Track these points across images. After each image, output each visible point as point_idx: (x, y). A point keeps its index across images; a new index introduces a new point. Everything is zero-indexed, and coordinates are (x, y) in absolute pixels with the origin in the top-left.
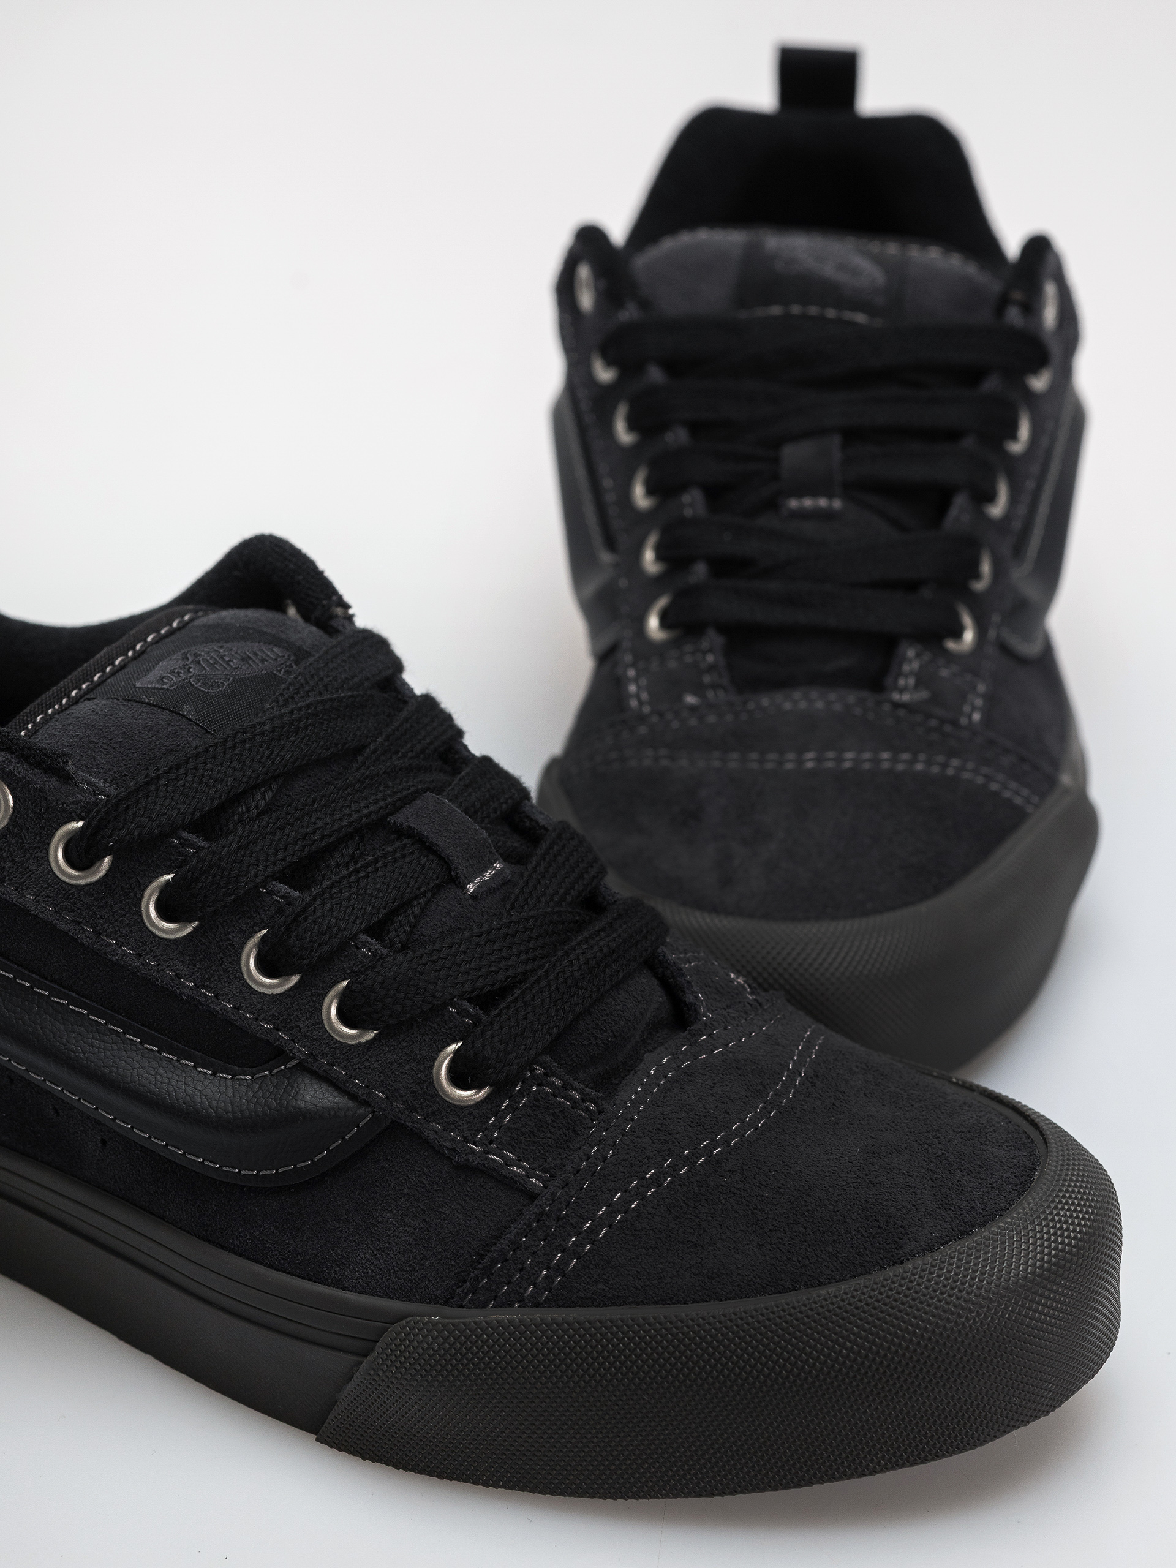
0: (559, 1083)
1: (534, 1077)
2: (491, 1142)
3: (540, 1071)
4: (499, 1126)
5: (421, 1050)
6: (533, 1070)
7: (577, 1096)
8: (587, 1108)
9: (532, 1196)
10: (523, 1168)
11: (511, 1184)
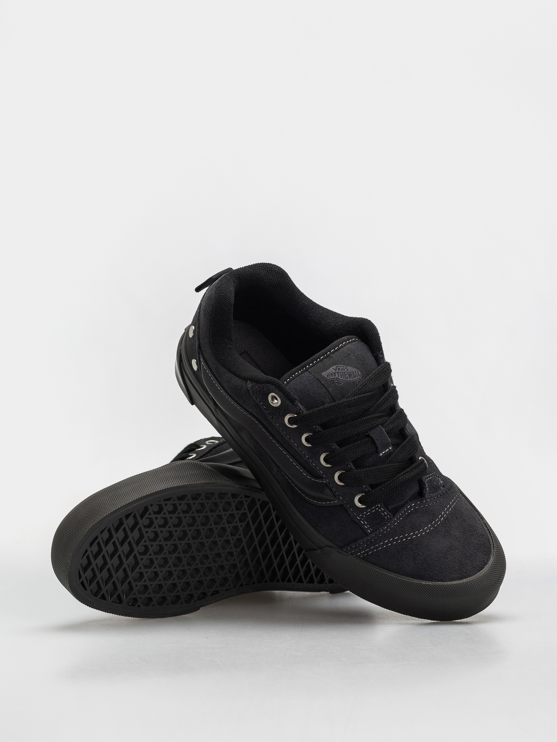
0: (383, 510)
1: (378, 506)
2: (362, 518)
3: (379, 506)
4: (365, 515)
5: (354, 492)
6: (378, 505)
7: (386, 514)
8: (388, 517)
9: (367, 534)
10: (367, 527)
11: (363, 530)
